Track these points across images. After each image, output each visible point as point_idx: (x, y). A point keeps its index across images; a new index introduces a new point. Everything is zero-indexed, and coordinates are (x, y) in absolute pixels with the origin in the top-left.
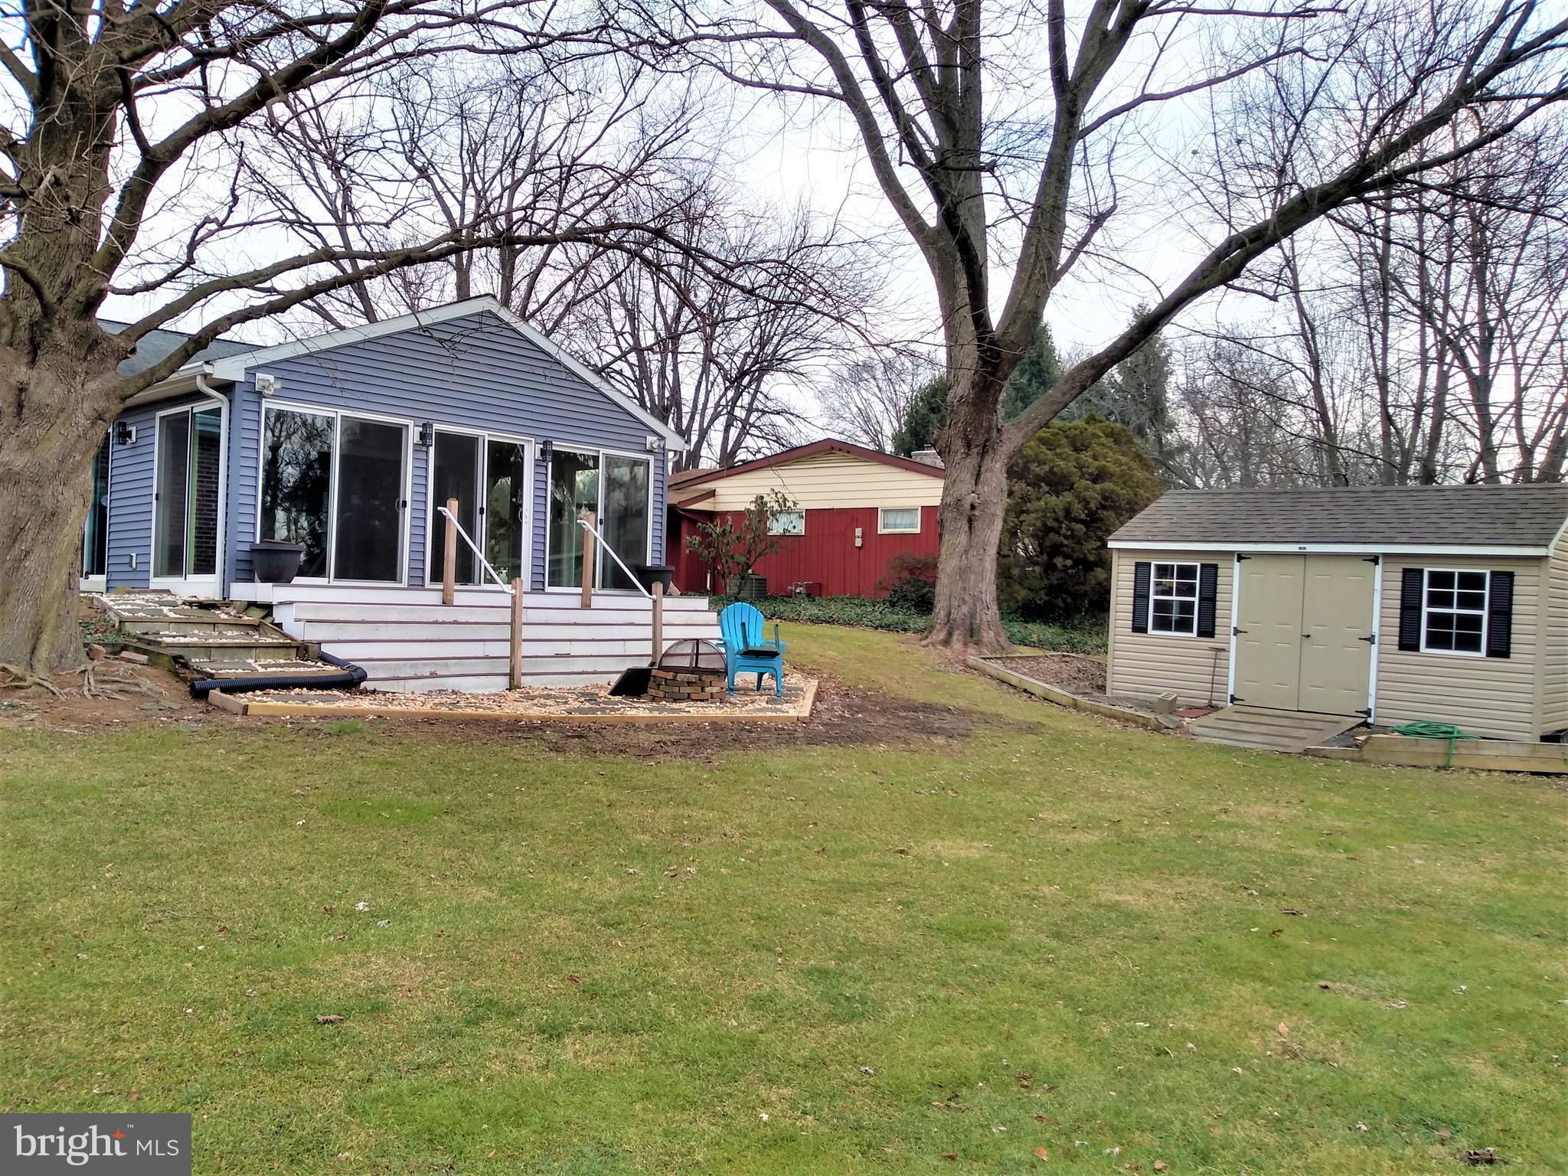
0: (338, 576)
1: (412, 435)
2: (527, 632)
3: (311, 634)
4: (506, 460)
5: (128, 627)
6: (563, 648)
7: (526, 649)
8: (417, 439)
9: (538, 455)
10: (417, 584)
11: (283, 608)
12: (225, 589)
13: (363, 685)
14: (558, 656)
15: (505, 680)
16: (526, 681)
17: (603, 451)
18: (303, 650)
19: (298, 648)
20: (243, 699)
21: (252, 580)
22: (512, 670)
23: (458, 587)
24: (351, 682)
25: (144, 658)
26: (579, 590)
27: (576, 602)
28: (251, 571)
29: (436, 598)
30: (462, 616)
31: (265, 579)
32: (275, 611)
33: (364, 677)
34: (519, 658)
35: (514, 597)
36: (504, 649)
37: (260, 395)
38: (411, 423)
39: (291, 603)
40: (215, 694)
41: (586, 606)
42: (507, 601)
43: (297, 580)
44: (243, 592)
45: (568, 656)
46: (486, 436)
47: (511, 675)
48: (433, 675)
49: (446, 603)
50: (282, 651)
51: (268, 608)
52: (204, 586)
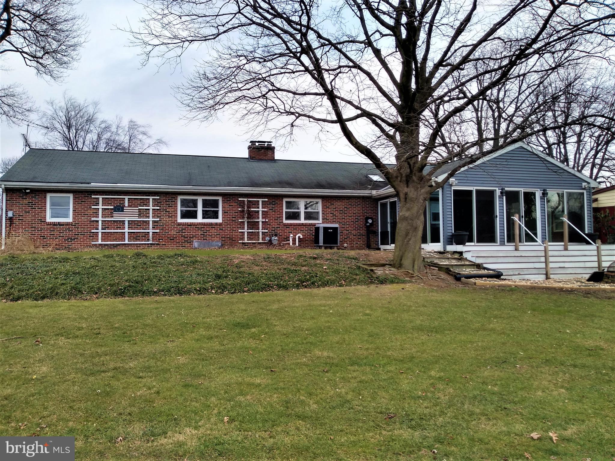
0: (478, 242)
1: (498, 192)
2: (551, 259)
3: (479, 261)
4: (530, 198)
5: (426, 260)
6: (562, 265)
7: (551, 265)
8: (499, 194)
9: (541, 195)
10: (502, 244)
11: (467, 253)
12: (445, 248)
13: (502, 277)
14: (560, 268)
15: (544, 276)
16: (552, 276)
17: (565, 191)
18: (479, 266)
19: (477, 265)
20: (472, 280)
21: (452, 244)
22: (547, 272)
23: (520, 244)
24: (498, 275)
25: (437, 269)
26: (563, 243)
27: (562, 248)
28: (452, 242)
29: (513, 248)
30: (524, 254)
31: (457, 244)
32: (464, 254)
33: (502, 275)
34: (549, 269)
35: (545, 247)
36: (543, 265)
37: (451, 185)
38: (497, 189)
39: (470, 251)
40: (463, 279)
41: (566, 249)
42: (542, 248)
43: (467, 244)
44: (451, 248)
45: (564, 268)
46: (522, 190)
47: (546, 274)
48: (519, 274)
49: (516, 249)
50: (472, 266)
51: (461, 253)
52: (437, 247)
